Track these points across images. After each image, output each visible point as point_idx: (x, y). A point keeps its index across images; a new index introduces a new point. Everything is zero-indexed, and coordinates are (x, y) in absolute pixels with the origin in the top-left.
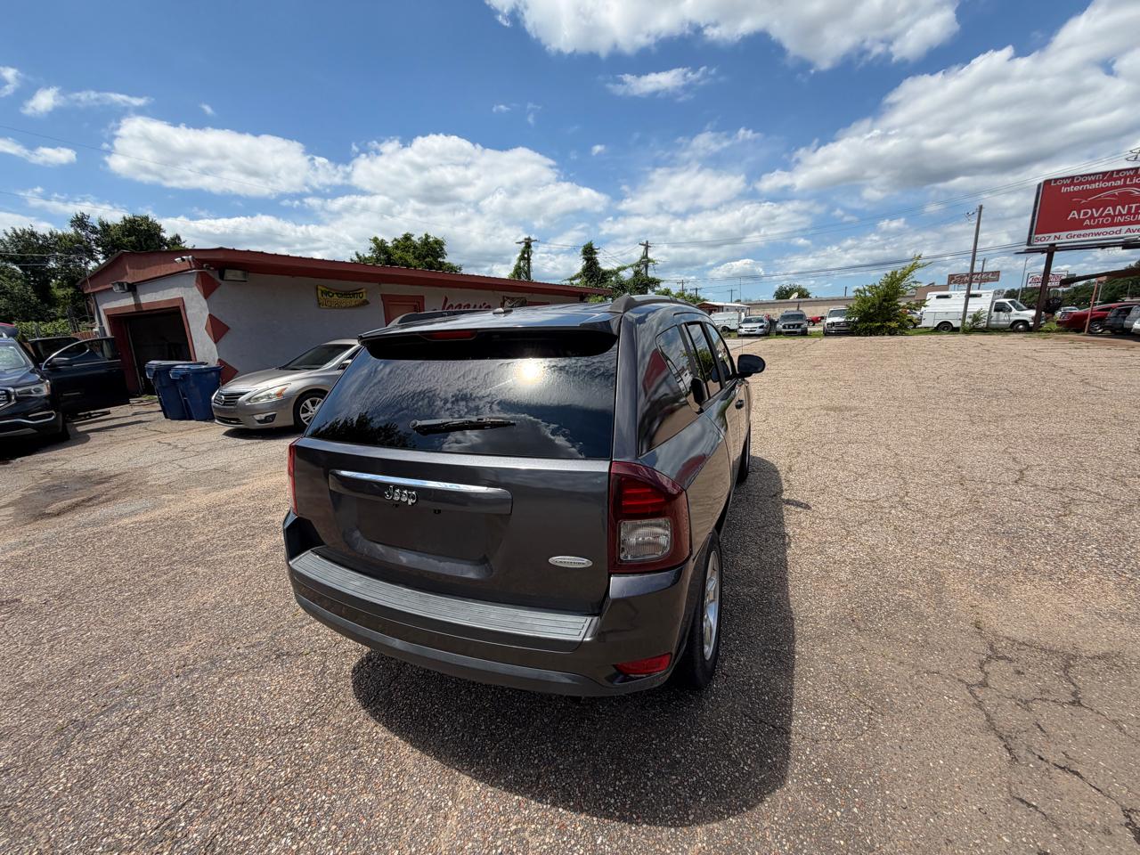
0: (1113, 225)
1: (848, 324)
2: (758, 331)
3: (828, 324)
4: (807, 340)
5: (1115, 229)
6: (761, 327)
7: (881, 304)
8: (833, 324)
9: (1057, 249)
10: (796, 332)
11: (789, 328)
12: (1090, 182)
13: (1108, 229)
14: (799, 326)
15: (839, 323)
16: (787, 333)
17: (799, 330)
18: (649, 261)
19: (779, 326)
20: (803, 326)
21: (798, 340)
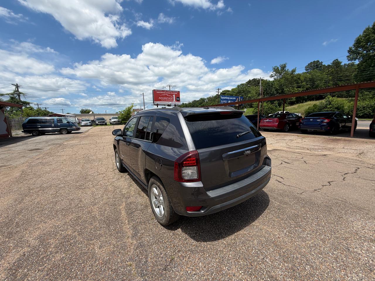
0: (165, 101)
1: (119, 121)
2: (89, 124)
3: (113, 121)
4: (106, 127)
5: (166, 102)
6: (90, 123)
7: (127, 116)
8: (114, 121)
9: (159, 105)
10: (103, 124)
11: (101, 123)
12: (161, 92)
13: (164, 102)
14: (104, 122)
15: (116, 121)
16: (100, 124)
17: (104, 123)
18: (20, 93)
19: (97, 122)
20: (105, 122)
21: (103, 127)
